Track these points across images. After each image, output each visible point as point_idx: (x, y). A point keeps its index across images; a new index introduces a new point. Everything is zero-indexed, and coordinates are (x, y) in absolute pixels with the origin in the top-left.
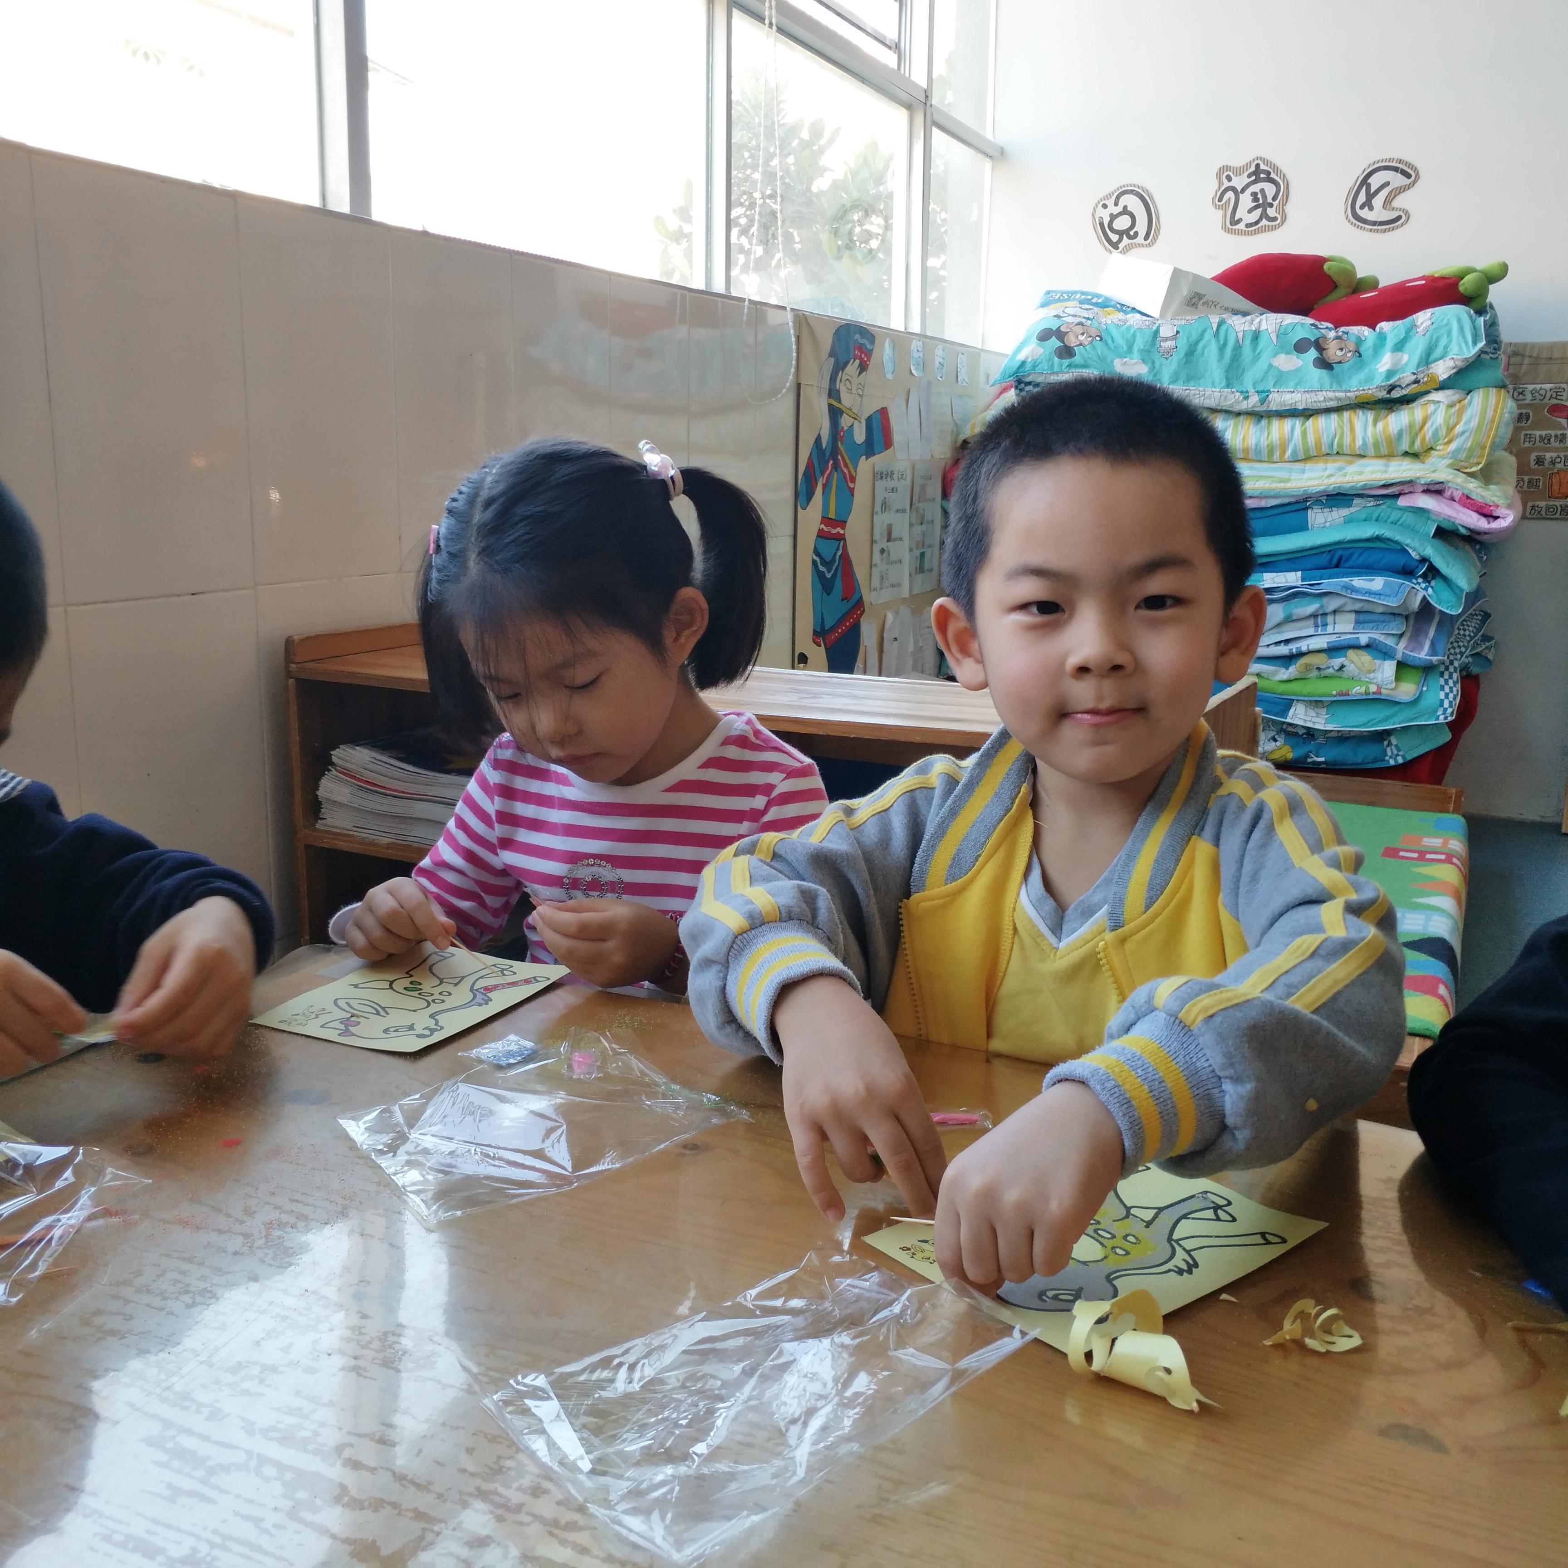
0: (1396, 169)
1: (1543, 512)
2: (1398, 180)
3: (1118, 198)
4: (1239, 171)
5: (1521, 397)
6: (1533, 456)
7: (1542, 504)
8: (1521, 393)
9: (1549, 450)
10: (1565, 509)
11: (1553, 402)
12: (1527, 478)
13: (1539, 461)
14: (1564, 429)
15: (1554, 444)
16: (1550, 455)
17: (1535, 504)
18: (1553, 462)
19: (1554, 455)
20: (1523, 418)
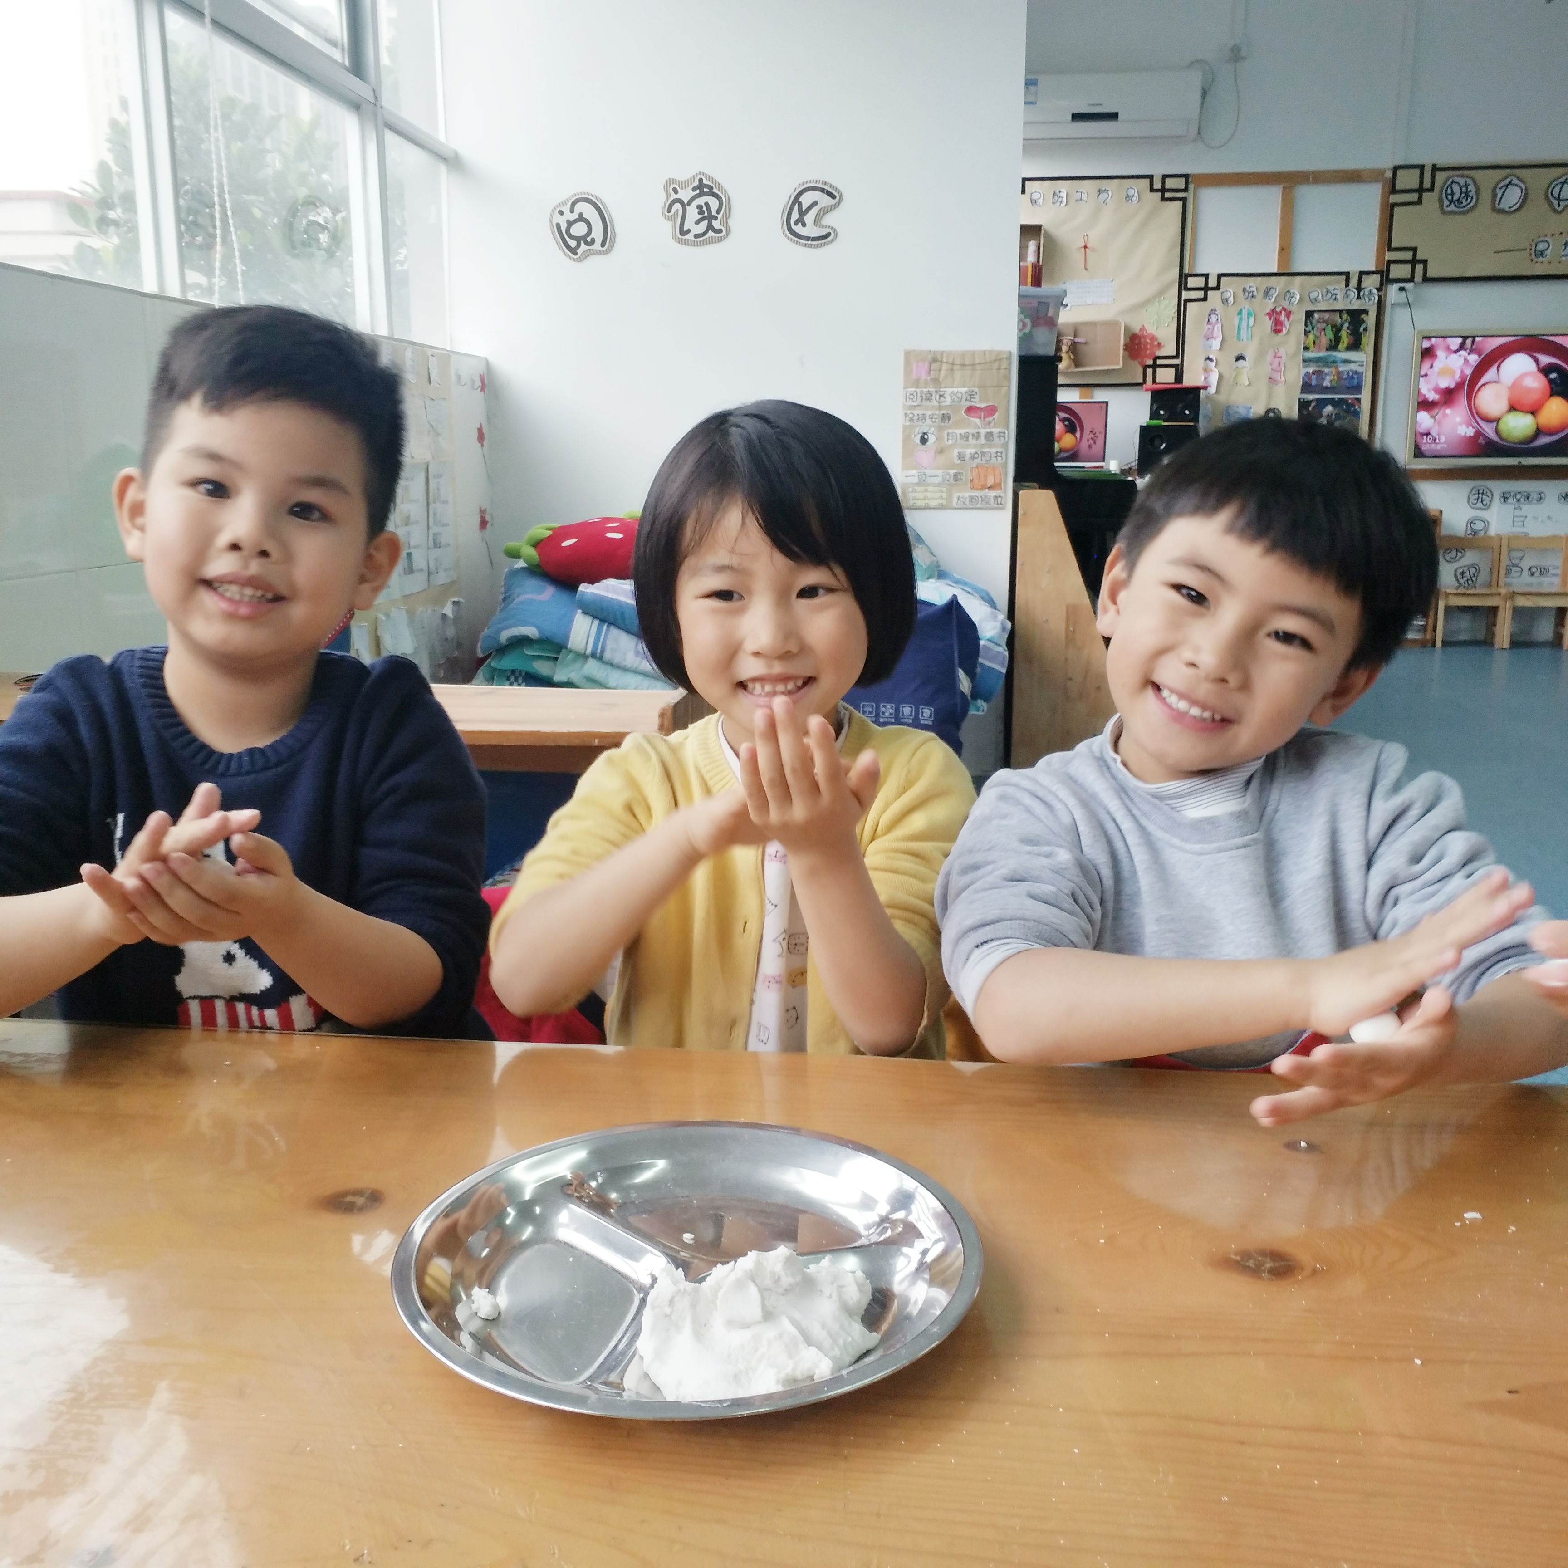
0: (822, 190)
1: (967, 502)
2: (825, 200)
3: (574, 204)
4: (685, 185)
6: (956, 452)
7: (967, 495)
9: (968, 446)
10: (985, 499)
11: (969, 404)
12: (952, 472)
13: (961, 457)
14: (979, 428)
15: (972, 441)
16: (969, 451)
17: (961, 495)
18: (973, 458)
19: (973, 451)
20: (945, 418)
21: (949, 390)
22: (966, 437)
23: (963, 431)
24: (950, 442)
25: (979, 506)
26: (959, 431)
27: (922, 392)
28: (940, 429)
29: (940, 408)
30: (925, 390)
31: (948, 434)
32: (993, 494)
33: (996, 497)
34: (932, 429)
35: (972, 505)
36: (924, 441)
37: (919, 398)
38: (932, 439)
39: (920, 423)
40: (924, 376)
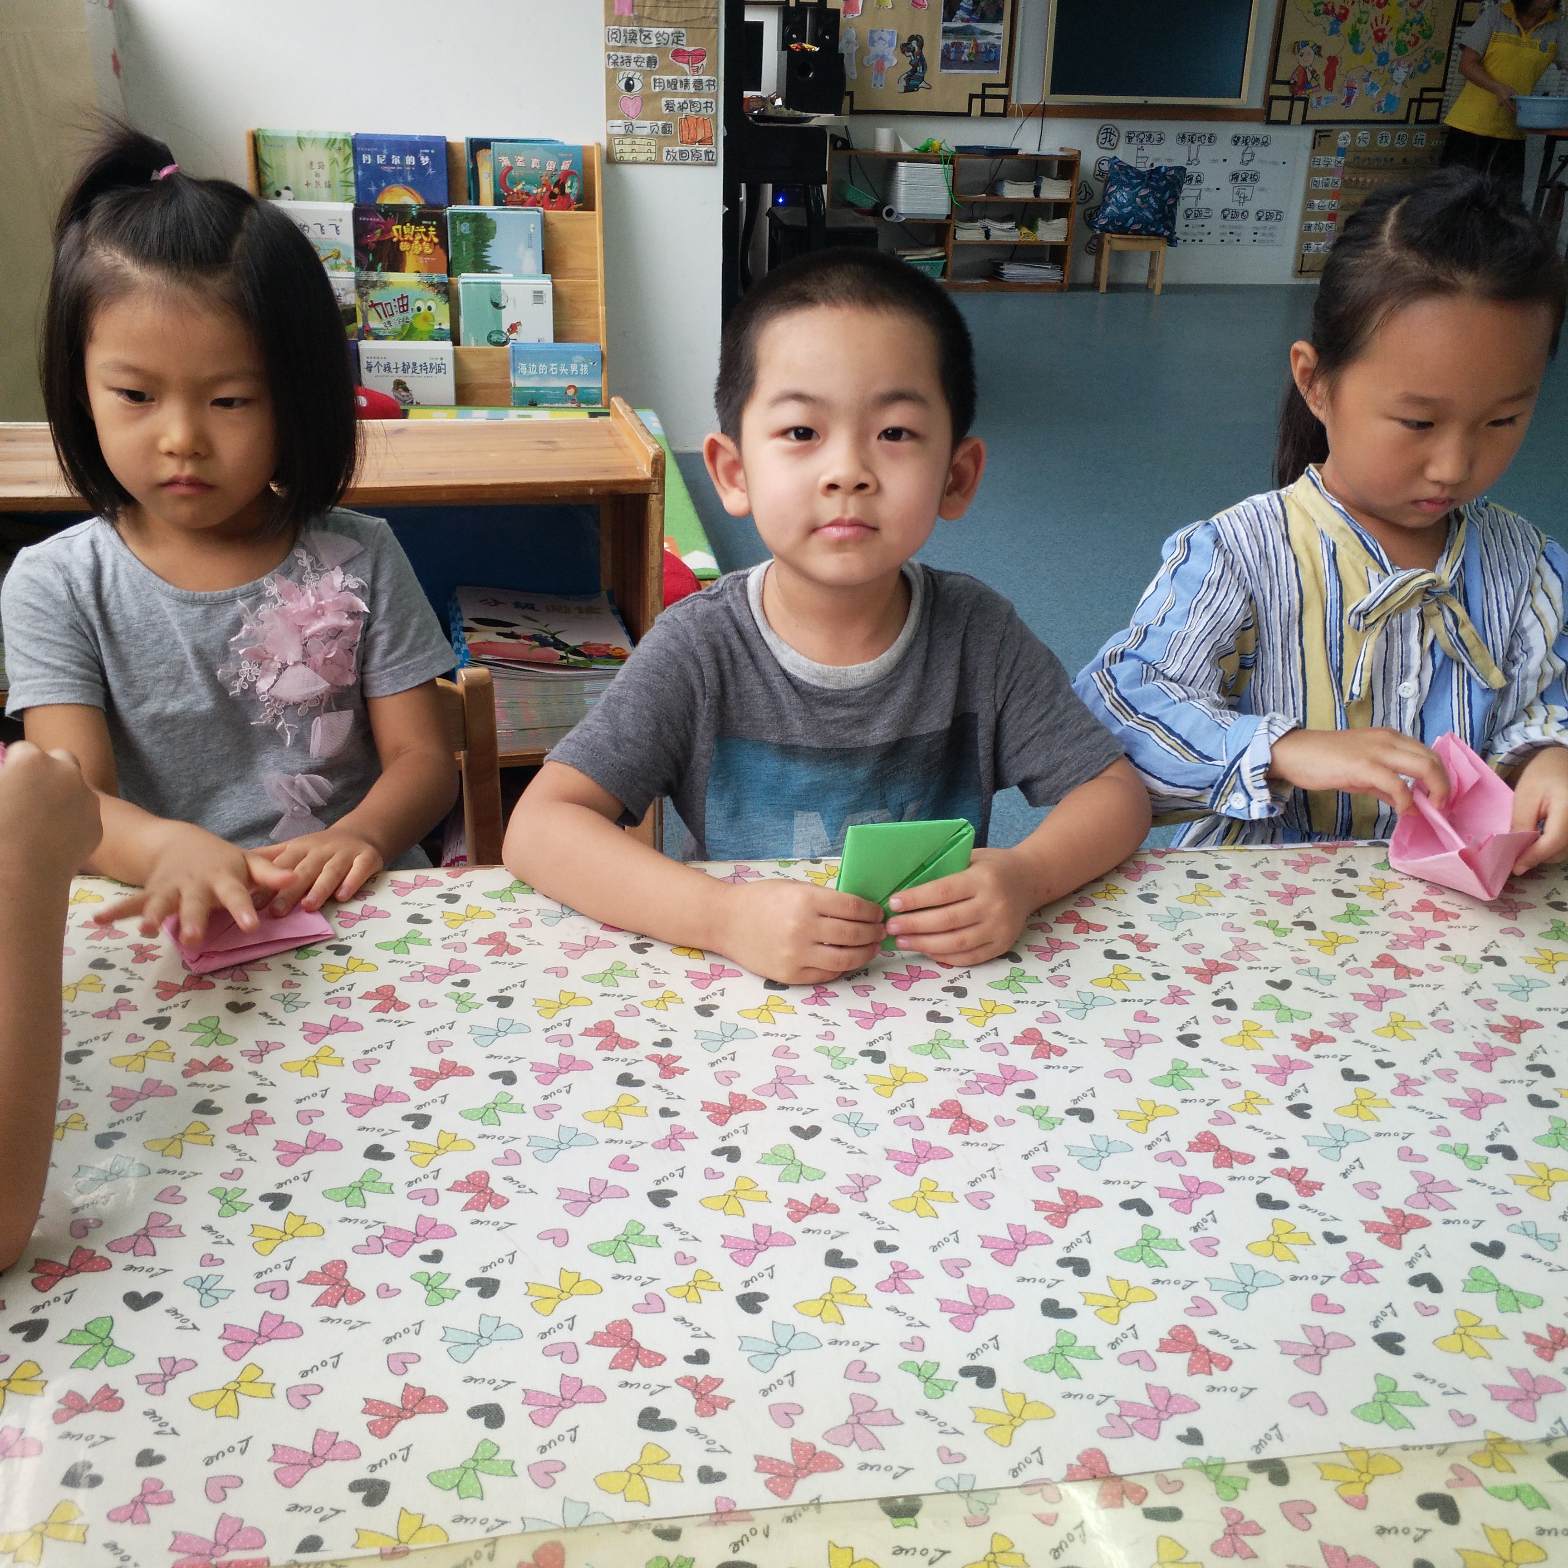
1: (677, 157)
5: (647, 40)
6: (664, 101)
7: (677, 149)
8: (646, 37)
9: (676, 95)
10: (695, 153)
11: (675, 47)
12: (660, 123)
13: (669, 106)
14: (686, 74)
15: (680, 89)
16: (678, 101)
17: (670, 149)
18: (681, 108)
19: (682, 100)
20: (651, 61)
21: (655, 30)
22: (673, 84)
23: (670, 78)
24: (657, 89)
25: (690, 161)
26: (666, 78)
27: (625, 31)
28: (646, 74)
29: (644, 50)
30: (629, 29)
31: (655, 80)
32: (703, 149)
33: (707, 153)
34: (638, 75)
35: (682, 160)
36: (629, 87)
37: (623, 38)
38: (638, 86)
39: (625, 67)
40: (627, 13)
